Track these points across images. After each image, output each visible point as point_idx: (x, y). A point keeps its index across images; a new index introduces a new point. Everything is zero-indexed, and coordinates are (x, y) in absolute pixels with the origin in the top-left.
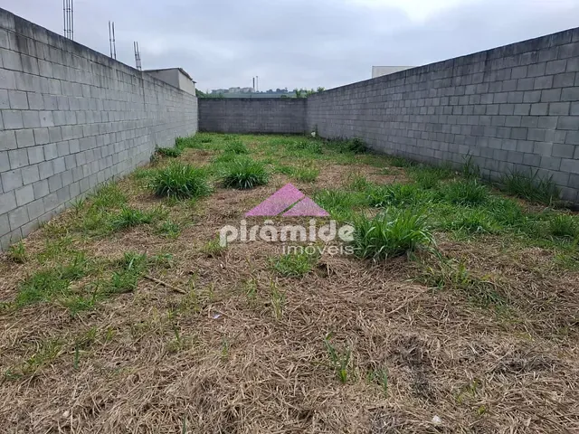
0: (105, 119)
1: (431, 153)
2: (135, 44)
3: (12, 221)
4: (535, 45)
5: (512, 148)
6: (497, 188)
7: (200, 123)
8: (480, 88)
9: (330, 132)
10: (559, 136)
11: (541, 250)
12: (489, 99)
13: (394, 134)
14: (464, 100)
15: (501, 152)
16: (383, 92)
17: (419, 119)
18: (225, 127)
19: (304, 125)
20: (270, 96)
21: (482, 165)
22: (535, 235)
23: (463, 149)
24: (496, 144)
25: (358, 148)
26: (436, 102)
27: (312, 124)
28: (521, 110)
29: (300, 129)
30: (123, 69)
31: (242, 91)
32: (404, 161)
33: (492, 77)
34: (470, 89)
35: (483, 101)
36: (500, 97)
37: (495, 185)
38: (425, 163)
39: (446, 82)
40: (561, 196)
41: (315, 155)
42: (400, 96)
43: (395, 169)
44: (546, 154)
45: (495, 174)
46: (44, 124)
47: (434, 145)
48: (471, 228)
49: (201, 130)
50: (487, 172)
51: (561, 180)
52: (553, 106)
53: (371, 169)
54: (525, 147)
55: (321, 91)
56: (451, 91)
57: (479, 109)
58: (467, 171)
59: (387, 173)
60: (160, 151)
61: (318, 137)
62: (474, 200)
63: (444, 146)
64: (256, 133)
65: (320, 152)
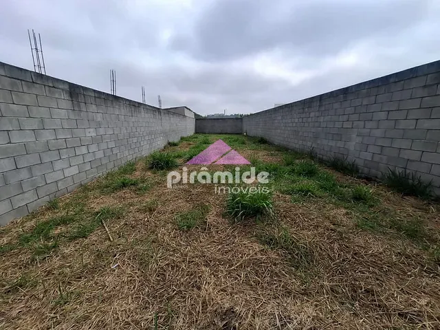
0: (134, 130)
1: (294, 145)
2: (159, 96)
3: (59, 185)
4: (345, 91)
5: (333, 145)
6: (326, 164)
7: (196, 130)
8: (317, 114)
9: (252, 133)
10: (359, 139)
11: (344, 211)
12: (321, 119)
13: (279, 135)
14: (310, 120)
15: (328, 146)
16: (273, 116)
17: (289, 129)
18: (207, 131)
19: (242, 129)
20: (232, 117)
21: (319, 153)
22: (342, 198)
23: (309, 144)
24: (325, 142)
25: (263, 141)
26: (296, 120)
27: (245, 129)
28: (338, 125)
29: (240, 132)
30: (148, 107)
31: (220, 115)
32: (282, 149)
33: (323, 109)
34: (312, 114)
35: (319, 121)
36: (327, 118)
37: (325, 164)
38: (292, 150)
39: (301, 111)
40: (360, 171)
41: (241, 145)
42: (280, 118)
43: (277, 152)
44: (352, 148)
45: (324, 158)
46: (88, 135)
47: (296, 141)
48: (305, 193)
49: (196, 132)
50: (321, 156)
51: (360, 163)
52: (355, 123)
53: (265, 153)
54: (340, 144)
55: (251, 115)
56: (304, 115)
57: (317, 124)
58: (312, 155)
59: (272, 155)
60: (169, 143)
61: (247, 136)
62: (310, 173)
63: (300, 142)
64: (220, 134)
65: (244, 143)
